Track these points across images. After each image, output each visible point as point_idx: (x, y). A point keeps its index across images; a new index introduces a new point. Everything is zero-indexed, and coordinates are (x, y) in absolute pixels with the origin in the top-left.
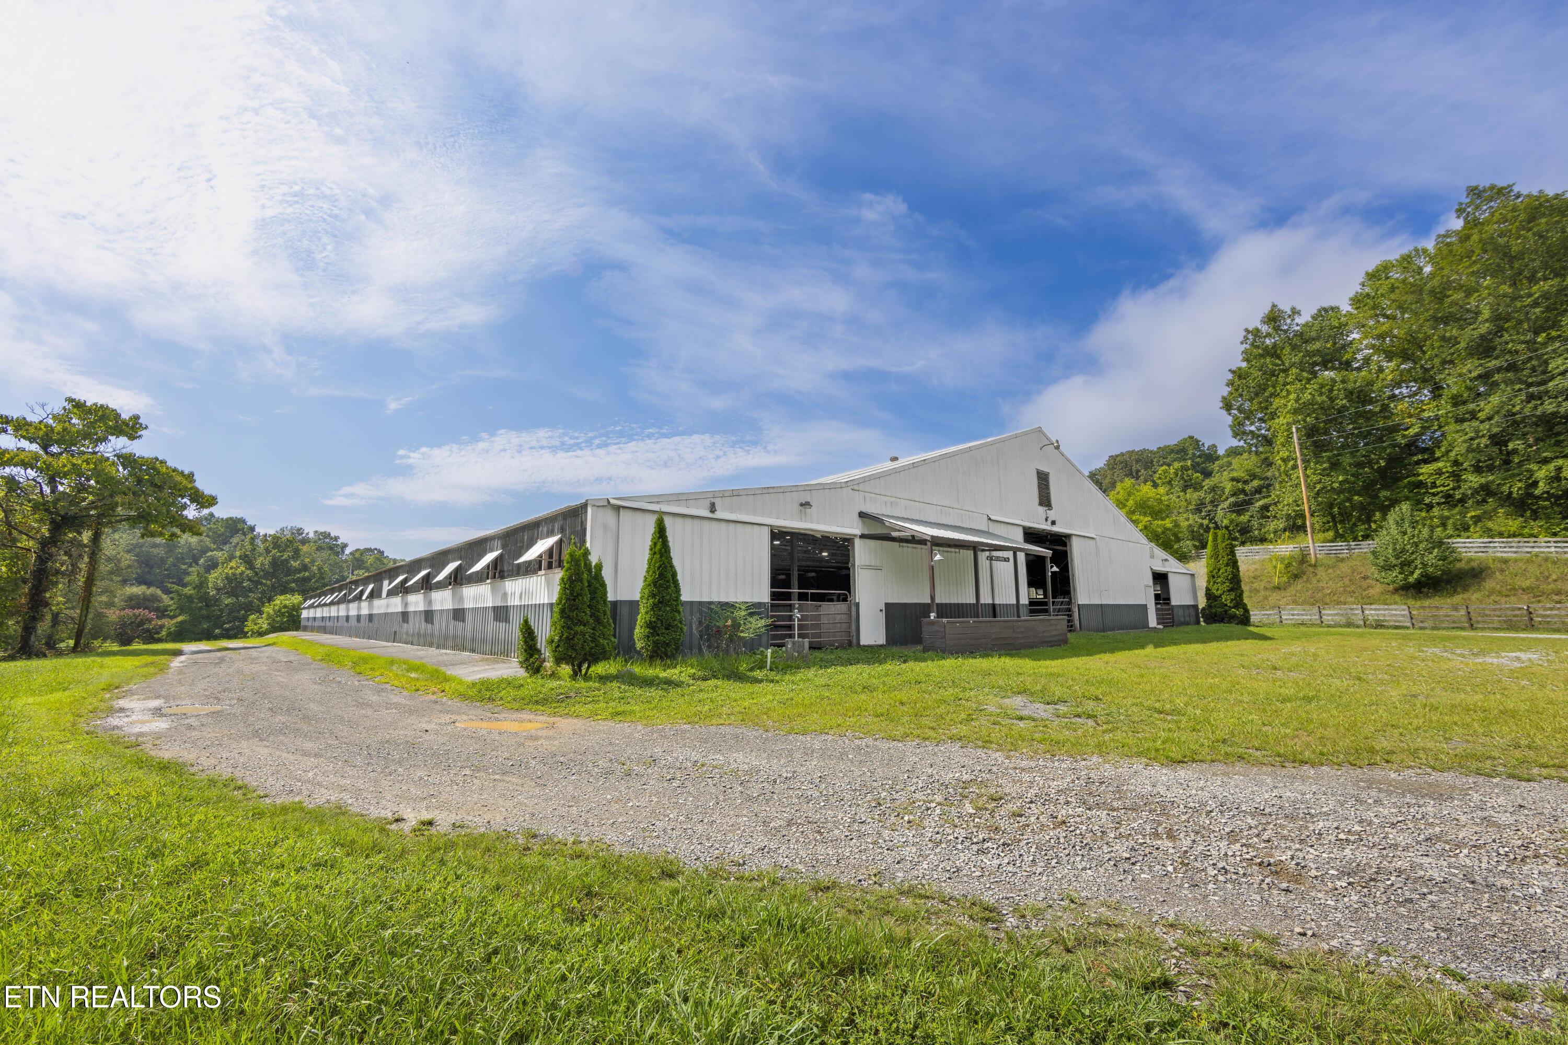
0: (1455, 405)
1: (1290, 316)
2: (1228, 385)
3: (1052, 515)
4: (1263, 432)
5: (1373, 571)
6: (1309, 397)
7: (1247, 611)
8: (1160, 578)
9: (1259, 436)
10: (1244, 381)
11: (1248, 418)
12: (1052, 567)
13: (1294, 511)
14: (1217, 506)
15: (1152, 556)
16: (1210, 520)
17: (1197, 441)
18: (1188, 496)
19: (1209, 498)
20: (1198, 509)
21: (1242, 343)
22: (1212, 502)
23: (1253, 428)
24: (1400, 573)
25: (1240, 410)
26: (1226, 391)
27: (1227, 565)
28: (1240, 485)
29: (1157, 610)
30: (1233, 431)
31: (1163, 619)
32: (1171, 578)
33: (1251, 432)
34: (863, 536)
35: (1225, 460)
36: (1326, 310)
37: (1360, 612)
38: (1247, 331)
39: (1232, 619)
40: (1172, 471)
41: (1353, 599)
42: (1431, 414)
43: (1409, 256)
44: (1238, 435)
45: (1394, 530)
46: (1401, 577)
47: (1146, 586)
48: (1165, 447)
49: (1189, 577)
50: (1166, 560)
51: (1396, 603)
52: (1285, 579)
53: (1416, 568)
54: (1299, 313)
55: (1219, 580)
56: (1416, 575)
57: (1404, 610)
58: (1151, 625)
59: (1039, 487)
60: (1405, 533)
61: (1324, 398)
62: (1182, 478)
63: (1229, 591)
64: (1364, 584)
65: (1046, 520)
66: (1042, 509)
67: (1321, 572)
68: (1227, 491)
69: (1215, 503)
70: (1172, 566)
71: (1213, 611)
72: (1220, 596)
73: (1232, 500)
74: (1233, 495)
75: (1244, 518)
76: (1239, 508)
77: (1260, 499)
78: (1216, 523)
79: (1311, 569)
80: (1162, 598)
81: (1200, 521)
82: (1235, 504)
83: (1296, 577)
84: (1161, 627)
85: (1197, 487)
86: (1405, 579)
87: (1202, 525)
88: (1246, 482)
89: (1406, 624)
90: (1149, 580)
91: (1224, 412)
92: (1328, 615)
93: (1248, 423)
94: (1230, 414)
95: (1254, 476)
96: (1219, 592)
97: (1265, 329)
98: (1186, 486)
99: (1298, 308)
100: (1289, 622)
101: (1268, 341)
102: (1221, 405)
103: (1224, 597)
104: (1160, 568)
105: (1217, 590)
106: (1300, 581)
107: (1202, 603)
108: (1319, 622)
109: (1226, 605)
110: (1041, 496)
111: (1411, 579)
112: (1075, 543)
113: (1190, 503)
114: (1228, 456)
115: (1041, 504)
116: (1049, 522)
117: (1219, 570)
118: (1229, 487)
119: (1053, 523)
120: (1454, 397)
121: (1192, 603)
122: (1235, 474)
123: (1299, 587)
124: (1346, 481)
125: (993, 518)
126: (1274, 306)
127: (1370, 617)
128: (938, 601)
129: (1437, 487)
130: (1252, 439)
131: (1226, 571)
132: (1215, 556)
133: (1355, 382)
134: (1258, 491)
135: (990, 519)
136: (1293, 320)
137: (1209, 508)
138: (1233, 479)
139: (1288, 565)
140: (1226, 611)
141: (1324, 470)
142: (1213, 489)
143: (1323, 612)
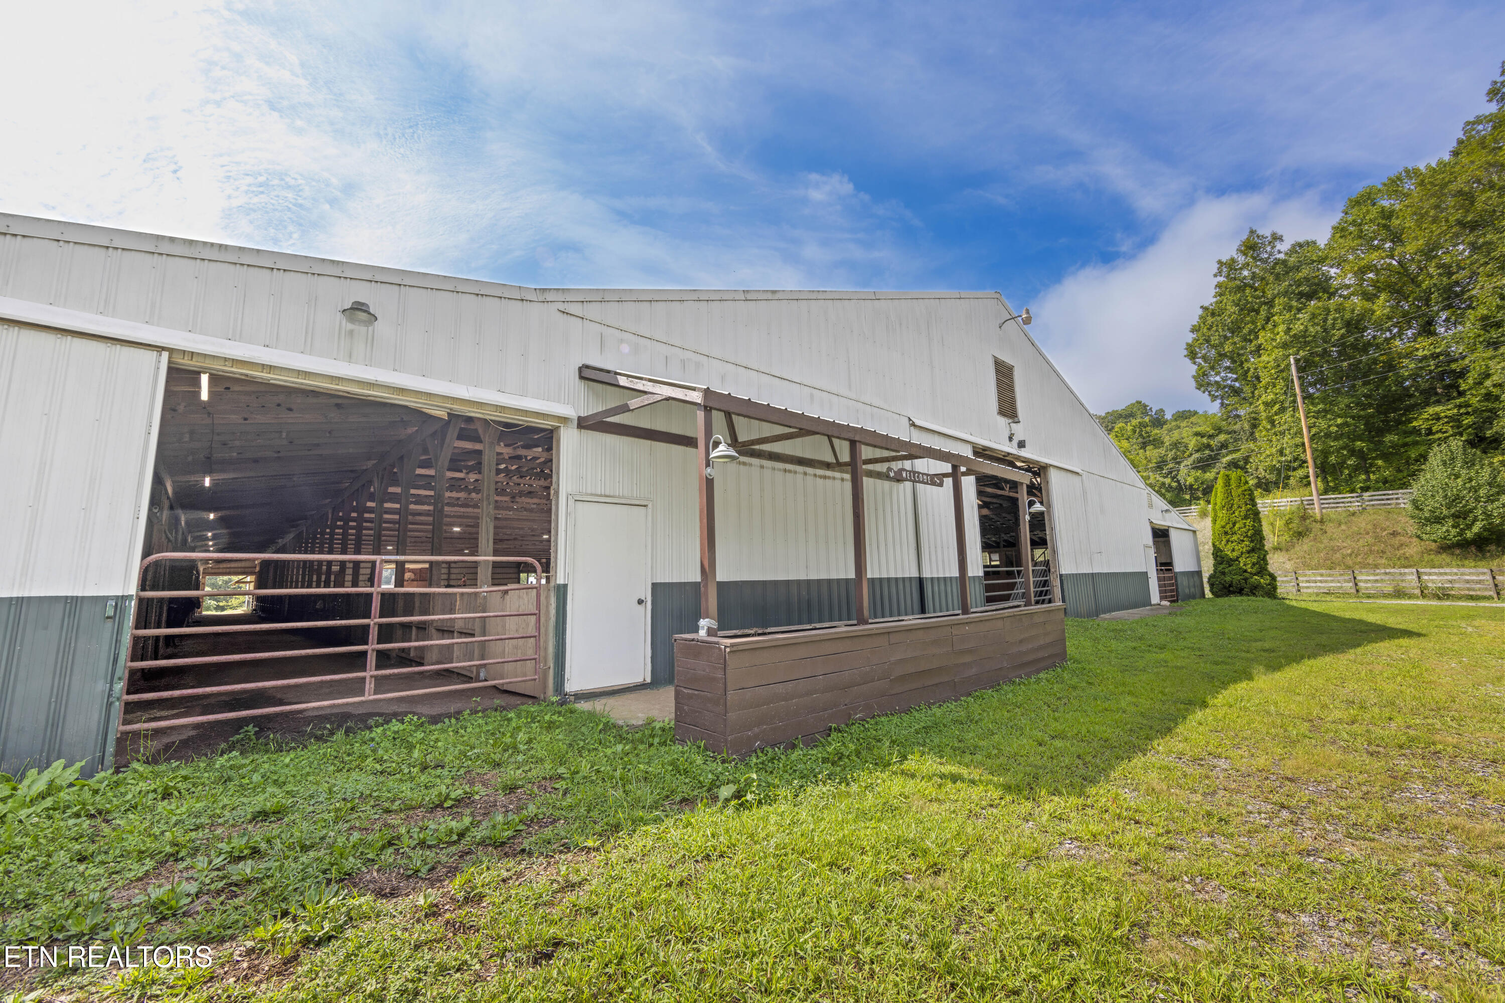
0: (1485, 328)
1: (1270, 243)
2: (1192, 331)
3: (1020, 431)
4: (1229, 382)
5: (1412, 528)
6: (1302, 327)
7: (1273, 578)
8: (1161, 535)
9: (1225, 387)
10: (1219, 318)
11: (1213, 368)
12: (1031, 504)
13: (1279, 462)
14: (1179, 463)
15: (1151, 506)
16: (1173, 478)
17: (1145, 406)
18: (1148, 453)
19: (1171, 455)
20: (1158, 467)
21: (1215, 276)
22: (1174, 459)
23: (1218, 379)
24: (1453, 527)
25: (1204, 358)
26: (1190, 337)
27: (1246, 517)
28: (1205, 440)
29: (1159, 579)
30: (1197, 381)
31: (1165, 591)
32: (1173, 534)
33: (1217, 382)
34: (583, 424)
35: (1174, 423)
36: (1300, 245)
37: (1415, 577)
38: (1220, 262)
39: (1254, 590)
40: (1129, 428)
41: (1383, 561)
42: (1425, 352)
43: (1399, 179)
44: (1201, 386)
45: (1441, 474)
46: (1453, 531)
47: (1146, 546)
48: (1113, 411)
49: (1191, 533)
50: (1167, 511)
51: (1448, 565)
52: (1286, 537)
53: (1475, 520)
54: (1281, 239)
55: (1235, 538)
56: (1476, 529)
57: (1484, 574)
58: (1153, 602)
59: (998, 386)
60: (1457, 476)
61: (1319, 328)
62: (1141, 435)
63: (1249, 552)
64: (1396, 541)
65: (1011, 439)
66: (1002, 421)
67: (1330, 527)
68: (1191, 447)
69: (1177, 461)
70: (1171, 519)
71: (1228, 579)
72: (1237, 559)
73: (1196, 456)
74: (1197, 451)
75: (1209, 475)
76: (1204, 465)
77: (1227, 455)
78: (1178, 481)
79: (1318, 526)
80: (1165, 565)
81: (1162, 479)
82: (1200, 460)
83: (1300, 535)
84: (1165, 603)
85: (1157, 443)
86: (1460, 534)
87: (1163, 484)
88: (1211, 437)
89: (1487, 593)
90: (1149, 539)
91: (1187, 360)
92: (1367, 581)
93: (1213, 373)
94: (1195, 363)
95: (1220, 430)
96: (1235, 554)
97: (1241, 259)
98: (1144, 443)
99: (1280, 232)
100: (1309, 591)
101: (1246, 273)
102: (1185, 353)
103: (1242, 560)
104: (1161, 522)
105: (1233, 550)
106: (1306, 540)
107: (1208, 567)
108: (1354, 591)
109: (1245, 571)
110: (1001, 401)
111: (1469, 535)
112: (1054, 477)
113: (1150, 461)
114: (1176, 420)
115: (1002, 413)
116: (1015, 442)
117: (1234, 524)
118: (1192, 443)
119: (1021, 445)
120: (1484, 318)
121: (1197, 569)
122: (1199, 429)
123: (1305, 547)
124: (1346, 424)
125: (918, 422)
126: (1252, 232)
127: (1430, 585)
128: (721, 576)
129: (1434, 434)
130: (1217, 391)
131: (1243, 526)
132: (1229, 506)
133: (1353, 310)
134: (1224, 446)
135: (913, 425)
136: (1273, 247)
137: (1171, 466)
138: (1197, 434)
139: (1288, 523)
140: (1246, 579)
141: (1319, 412)
142: (1175, 445)
143: (1358, 578)
